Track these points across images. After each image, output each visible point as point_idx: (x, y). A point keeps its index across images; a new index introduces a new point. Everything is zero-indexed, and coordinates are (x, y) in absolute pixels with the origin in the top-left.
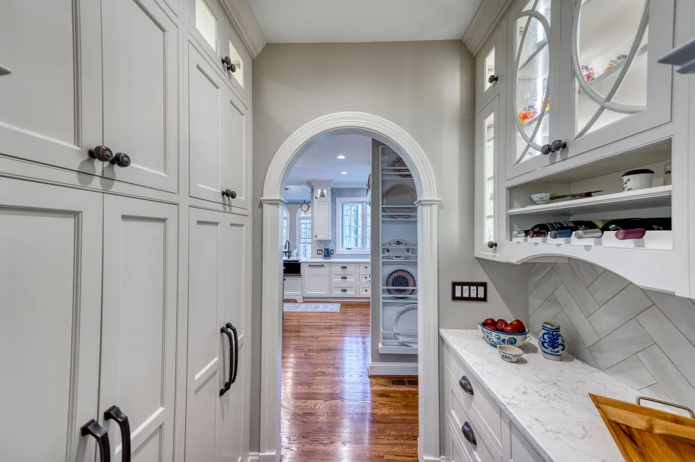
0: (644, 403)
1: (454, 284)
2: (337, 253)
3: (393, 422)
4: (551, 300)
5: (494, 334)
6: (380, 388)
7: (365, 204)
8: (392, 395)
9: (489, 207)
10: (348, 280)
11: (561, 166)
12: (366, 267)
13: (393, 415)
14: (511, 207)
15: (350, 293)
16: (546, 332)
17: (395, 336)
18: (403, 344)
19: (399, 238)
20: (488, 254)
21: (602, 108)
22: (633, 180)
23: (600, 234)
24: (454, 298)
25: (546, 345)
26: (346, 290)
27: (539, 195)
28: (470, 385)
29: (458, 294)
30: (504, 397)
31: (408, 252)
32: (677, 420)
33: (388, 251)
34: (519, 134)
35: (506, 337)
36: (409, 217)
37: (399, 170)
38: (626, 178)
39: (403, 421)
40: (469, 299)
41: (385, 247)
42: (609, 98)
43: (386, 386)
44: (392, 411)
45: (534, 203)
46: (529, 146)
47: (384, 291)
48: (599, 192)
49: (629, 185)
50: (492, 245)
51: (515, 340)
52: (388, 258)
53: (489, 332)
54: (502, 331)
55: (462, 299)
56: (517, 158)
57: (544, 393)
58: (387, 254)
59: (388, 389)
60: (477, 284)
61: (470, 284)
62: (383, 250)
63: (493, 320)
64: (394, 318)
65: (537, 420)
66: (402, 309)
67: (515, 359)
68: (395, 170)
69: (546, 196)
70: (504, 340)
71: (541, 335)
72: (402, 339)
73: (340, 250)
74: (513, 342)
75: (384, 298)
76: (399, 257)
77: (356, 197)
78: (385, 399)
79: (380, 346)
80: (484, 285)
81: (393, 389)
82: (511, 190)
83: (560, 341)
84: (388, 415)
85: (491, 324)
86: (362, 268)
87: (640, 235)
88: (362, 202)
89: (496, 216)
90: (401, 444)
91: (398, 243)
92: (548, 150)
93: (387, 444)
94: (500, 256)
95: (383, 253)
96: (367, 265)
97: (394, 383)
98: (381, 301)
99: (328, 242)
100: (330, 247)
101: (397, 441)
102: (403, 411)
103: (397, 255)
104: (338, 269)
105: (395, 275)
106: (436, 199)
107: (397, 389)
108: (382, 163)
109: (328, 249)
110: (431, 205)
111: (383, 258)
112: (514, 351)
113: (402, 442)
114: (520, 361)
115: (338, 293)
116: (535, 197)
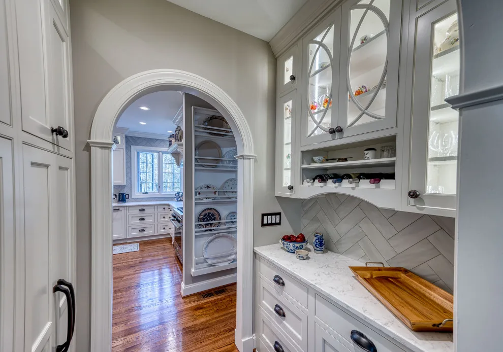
0: (369, 265)
1: (263, 215)
2: (133, 197)
3: (211, 325)
4: (315, 219)
5: (291, 244)
6: (194, 304)
7: (161, 153)
8: (205, 306)
9: (287, 163)
10: (146, 221)
11: (338, 141)
12: (164, 208)
13: (209, 320)
14: (302, 164)
15: (148, 232)
16: (317, 238)
17: (205, 261)
18: (211, 265)
19: (208, 183)
20: (287, 194)
21: (363, 113)
22: (370, 154)
23: (358, 181)
24: (263, 225)
25: (317, 246)
26: (144, 230)
27: (318, 157)
28: (282, 279)
29: (265, 222)
30: (312, 281)
31: (215, 193)
32: (379, 269)
33: (199, 193)
34: (310, 118)
35: (297, 245)
36: (216, 166)
37: (208, 129)
38: (366, 152)
39: (218, 322)
40: (272, 224)
41: (197, 191)
42: (367, 109)
43: (199, 301)
44: (208, 318)
45: (314, 162)
46: (317, 127)
47: (196, 226)
48: (351, 158)
49: (368, 156)
50: (291, 188)
51: (302, 245)
52: (200, 199)
53: (289, 243)
54: (295, 242)
55: (268, 225)
56: (309, 134)
57: (327, 273)
58: (198, 196)
59: (201, 302)
60: (276, 214)
61: (272, 214)
62: (196, 192)
63: (287, 236)
64: (205, 246)
65: (332, 288)
66: (211, 238)
67: (305, 258)
68: (205, 129)
69: (321, 158)
70: (297, 247)
71: (314, 240)
72: (210, 262)
73: (136, 194)
74: (301, 248)
75: (196, 232)
76: (209, 198)
77: (152, 146)
78: (201, 311)
79: (193, 270)
80: (279, 214)
81: (204, 301)
82: (303, 152)
83: (323, 242)
84: (207, 321)
85: (287, 239)
86: (161, 209)
87: (378, 182)
88: (158, 152)
89: (293, 169)
90: (221, 339)
91: (208, 187)
92: (332, 131)
93: (210, 343)
94: (294, 195)
95: (196, 195)
96: (165, 207)
97: (204, 297)
98: (194, 234)
99: (123, 187)
100: (125, 191)
101: (217, 338)
102: (217, 315)
103: (207, 197)
104: (136, 212)
105: (204, 213)
106: (253, 154)
107: (208, 300)
108: (195, 120)
109: (123, 194)
110: (250, 159)
111: (196, 199)
112: (303, 252)
113: (221, 337)
114: (308, 258)
115: (136, 234)
116: (316, 158)
